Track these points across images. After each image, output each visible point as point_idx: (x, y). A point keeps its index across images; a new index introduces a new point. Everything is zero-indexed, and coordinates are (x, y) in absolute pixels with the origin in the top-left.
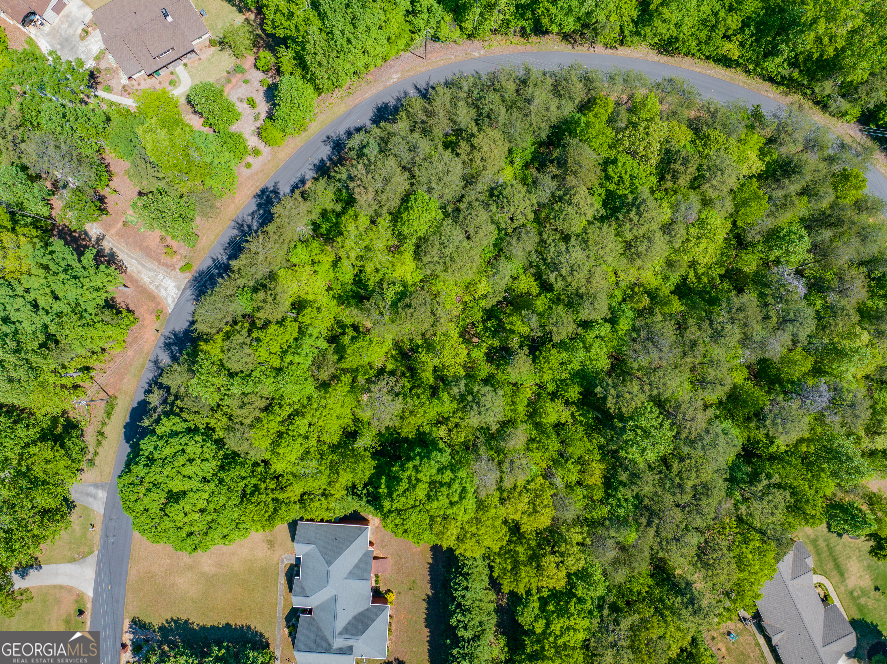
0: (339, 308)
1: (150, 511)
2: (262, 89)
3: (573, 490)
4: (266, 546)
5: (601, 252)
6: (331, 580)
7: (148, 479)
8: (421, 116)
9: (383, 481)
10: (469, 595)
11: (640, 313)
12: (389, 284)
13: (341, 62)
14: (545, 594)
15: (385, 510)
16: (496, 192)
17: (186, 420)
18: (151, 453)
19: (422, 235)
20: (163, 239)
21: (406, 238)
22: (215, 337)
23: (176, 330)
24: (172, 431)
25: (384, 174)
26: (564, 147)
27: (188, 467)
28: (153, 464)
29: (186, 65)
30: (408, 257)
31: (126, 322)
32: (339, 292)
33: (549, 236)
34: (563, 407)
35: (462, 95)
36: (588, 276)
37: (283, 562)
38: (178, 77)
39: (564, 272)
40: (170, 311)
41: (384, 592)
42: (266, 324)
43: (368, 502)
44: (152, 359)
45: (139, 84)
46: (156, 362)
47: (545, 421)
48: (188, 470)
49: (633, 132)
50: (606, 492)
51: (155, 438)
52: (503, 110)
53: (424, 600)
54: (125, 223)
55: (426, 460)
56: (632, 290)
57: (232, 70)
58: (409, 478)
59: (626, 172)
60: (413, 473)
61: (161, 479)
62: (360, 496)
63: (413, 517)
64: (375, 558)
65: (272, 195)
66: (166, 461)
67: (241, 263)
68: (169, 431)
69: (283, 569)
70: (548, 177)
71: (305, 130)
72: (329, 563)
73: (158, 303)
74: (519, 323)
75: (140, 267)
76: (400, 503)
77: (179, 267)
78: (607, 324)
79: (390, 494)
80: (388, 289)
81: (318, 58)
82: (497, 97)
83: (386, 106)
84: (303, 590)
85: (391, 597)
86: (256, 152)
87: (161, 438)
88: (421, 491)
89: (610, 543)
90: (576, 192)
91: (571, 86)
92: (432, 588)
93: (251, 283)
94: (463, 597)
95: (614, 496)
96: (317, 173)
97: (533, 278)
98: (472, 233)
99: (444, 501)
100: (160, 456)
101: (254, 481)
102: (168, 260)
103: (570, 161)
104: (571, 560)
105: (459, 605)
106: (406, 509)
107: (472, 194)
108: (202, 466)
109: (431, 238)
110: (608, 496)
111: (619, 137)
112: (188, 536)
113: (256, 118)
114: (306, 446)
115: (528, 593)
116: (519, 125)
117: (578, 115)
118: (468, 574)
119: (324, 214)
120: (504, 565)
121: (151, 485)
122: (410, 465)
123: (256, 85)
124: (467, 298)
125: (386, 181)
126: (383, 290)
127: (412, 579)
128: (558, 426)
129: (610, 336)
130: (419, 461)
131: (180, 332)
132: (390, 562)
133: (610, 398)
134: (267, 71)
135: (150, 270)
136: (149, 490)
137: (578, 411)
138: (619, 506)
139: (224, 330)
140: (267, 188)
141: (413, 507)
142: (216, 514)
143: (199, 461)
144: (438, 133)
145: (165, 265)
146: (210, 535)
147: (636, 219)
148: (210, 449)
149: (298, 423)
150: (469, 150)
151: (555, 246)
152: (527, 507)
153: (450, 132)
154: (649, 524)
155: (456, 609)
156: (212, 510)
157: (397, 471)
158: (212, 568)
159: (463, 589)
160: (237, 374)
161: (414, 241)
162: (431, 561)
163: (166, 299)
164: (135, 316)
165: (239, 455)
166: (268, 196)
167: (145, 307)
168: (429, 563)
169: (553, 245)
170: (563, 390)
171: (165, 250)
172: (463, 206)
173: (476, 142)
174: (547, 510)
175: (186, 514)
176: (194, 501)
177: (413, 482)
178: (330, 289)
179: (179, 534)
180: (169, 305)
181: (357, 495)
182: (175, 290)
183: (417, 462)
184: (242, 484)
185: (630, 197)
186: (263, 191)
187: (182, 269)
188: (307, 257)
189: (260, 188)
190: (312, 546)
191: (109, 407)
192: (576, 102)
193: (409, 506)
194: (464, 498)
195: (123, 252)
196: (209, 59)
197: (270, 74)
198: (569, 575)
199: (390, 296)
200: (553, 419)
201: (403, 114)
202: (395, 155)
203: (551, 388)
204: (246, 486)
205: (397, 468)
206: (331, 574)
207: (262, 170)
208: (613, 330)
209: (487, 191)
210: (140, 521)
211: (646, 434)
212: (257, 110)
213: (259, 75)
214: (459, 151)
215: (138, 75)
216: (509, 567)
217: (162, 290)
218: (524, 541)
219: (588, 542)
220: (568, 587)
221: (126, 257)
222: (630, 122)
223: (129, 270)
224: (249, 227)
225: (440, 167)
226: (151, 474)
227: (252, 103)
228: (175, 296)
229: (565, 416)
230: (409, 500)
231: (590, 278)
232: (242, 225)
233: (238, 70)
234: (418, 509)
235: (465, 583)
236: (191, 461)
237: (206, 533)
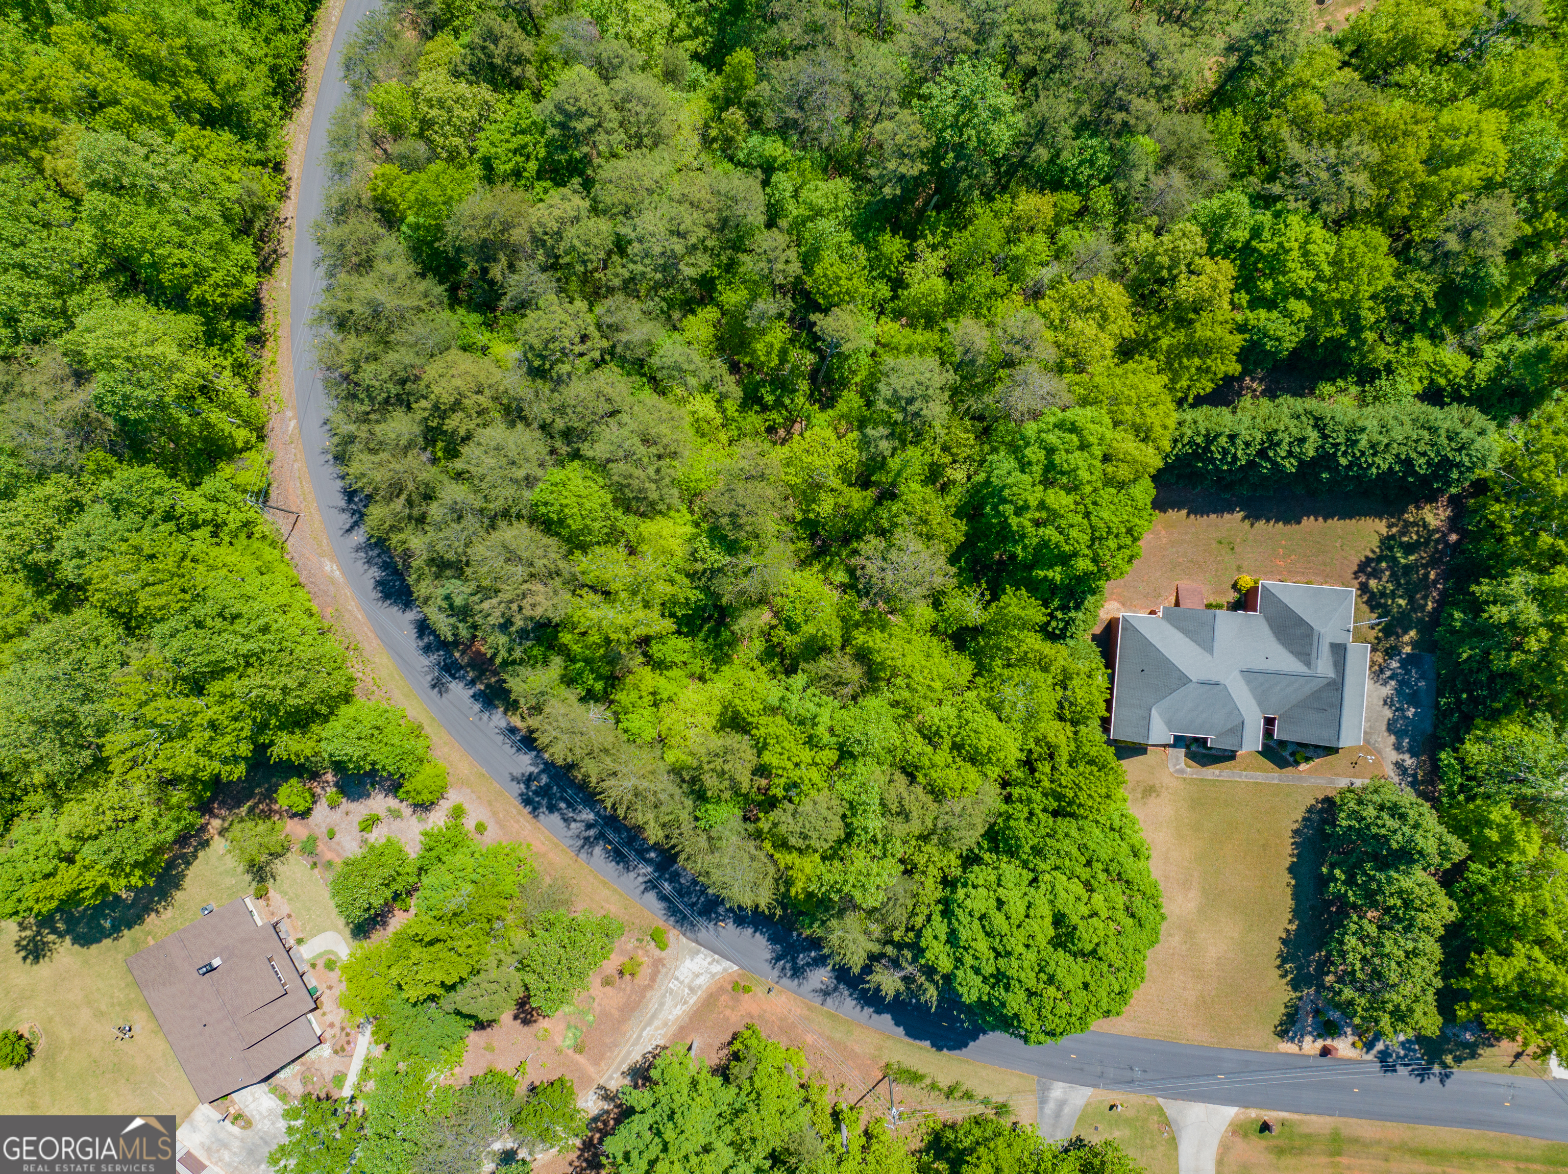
0: (736, 661)
1: (1088, 979)
2: (346, 804)
3: (1064, 247)
4: (1152, 801)
5: (647, 183)
6: (1214, 678)
7: (1031, 983)
8: (399, 504)
9: (1042, 574)
10: (1245, 435)
11: (756, 124)
12: (696, 560)
13: (300, 647)
14: (1243, 298)
15: (1092, 568)
16: (537, 363)
17: (929, 918)
18: (985, 980)
19: (610, 496)
20: (607, 982)
21: (613, 527)
22: (782, 866)
23: (769, 956)
24: (947, 941)
25: (500, 562)
26: (459, 250)
27: (1009, 908)
28: (1004, 975)
29: (300, 941)
30: (649, 528)
31: (753, 1042)
32: (708, 662)
33: (617, 275)
34: (919, 265)
35: (362, 432)
36: (687, 205)
37: (1181, 771)
38: (320, 955)
39: (678, 247)
40: (736, 968)
41: (1237, 595)
42: (762, 771)
43: (1077, 607)
44: (820, 999)
45: (332, 1025)
46: (826, 993)
47: (942, 296)
48: (1017, 908)
49: (436, 128)
50: (1067, 189)
51: (960, 973)
52: (392, 356)
53: (1252, 525)
54: (578, 1049)
55: (1006, 492)
56: (714, 140)
57: (311, 860)
58: (1037, 524)
59: (507, 141)
60: (1029, 516)
61: (1031, 956)
62: (1067, 623)
63: (1105, 515)
64: (1177, 604)
65: (534, 785)
66: (1000, 948)
67: (652, 823)
68: (948, 946)
69: (1194, 771)
70: (513, 279)
71: (420, 727)
72: (1184, 680)
73: (722, 989)
74: (768, 338)
75: (657, 1023)
76: (1081, 538)
77: (657, 952)
78: (774, 179)
79: (1065, 559)
80: (703, 561)
81: (293, 684)
82: (369, 368)
83: (380, 584)
84: (1232, 731)
85: (1246, 581)
86: (457, 813)
87: (959, 961)
88: (1059, 499)
89: (1158, 182)
90: (540, 224)
91: (353, 237)
92: (1231, 511)
93: (689, 803)
94: (1247, 445)
95: (1074, 173)
96: (496, 707)
97: (690, 317)
98: (608, 408)
99: (1078, 458)
100: (992, 960)
101: (1037, 796)
102: (644, 972)
103: (485, 235)
104: (1185, 245)
105: (1262, 453)
106: (1091, 526)
107: (540, 410)
108: (1010, 885)
109: (615, 478)
110: (1076, 186)
111: (445, 155)
112: (1133, 916)
113: (396, 815)
114: (977, 705)
115: (1242, 328)
116: (420, 330)
117: (404, 228)
118: (1207, 436)
119: (569, 681)
120: (1193, 370)
121: (1042, 975)
122: (1014, 521)
123: (337, 815)
124: (723, 437)
125: (512, 557)
126: (705, 571)
127: (1214, 545)
128: (949, 274)
129: (794, 173)
130: (1007, 506)
131: (773, 951)
132: (1185, 584)
133: (903, 170)
134: (313, 795)
135: (662, 1004)
136: (1051, 980)
137: (925, 237)
138: (1092, 163)
139: (772, 851)
140: (521, 795)
141: (1087, 515)
142: (1095, 864)
143: (1000, 890)
144: (430, 473)
145: (653, 978)
146: (1131, 875)
147: (589, 122)
148: (979, 875)
149: (936, 720)
150: (461, 414)
151: (635, 263)
152: (1091, 322)
153: (428, 454)
154: (1123, 107)
155: (1268, 459)
156: (1088, 869)
157: (1025, 548)
158: (1191, 895)
159: (1233, 444)
160: (847, 825)
161: (619, 513)
162: (1184, 512)
163: (713, 975)
164: (743, 1030)
165: (992, 826)
166: (536, 793)
167: (728, 1012)
168: (1188, 515)
169: (631, 266)
170: (887, 267)
171: (627, 977)
172: (560, 424)
173: (447, 399)
174: (1097, 286)
175: (1095, 914)
176: (1072, 899)
177: (1044, 515)
178: (702, 678)
179: (1129, 930)
180: (725, 970)
181: (1065, 629)
182: (699, 959)
183: (1009, 509)
184: (1043, 816)
185: (552, 132)
186: (527, 801)
187: (662, 945)
188: (645, 713)
189: (521, 807)
190: (1154, 712)
191: (904, 1076)
192: (382, 231)
193: (1085, 522)
194: (1073, 424)
195: (629, 1053)
196: (290, 900)
197: (319, 790)
198: (1211, 254)
199: (716, 557)
200: (939, 284)
201: (395, 538)
202: (466, 546)
203: (884, 290)
204: (1044, 810)
205: (1019, 550)
206: (1204, 677)
207: (490, 803)
208: (784, 167)
209: (534, 381)
210: (1105, 1000)
211: (967, 106)
212: (382, 814)
213: (321, 812)
214: (462, 432)
215: (315, 1025)
216: (1197, 361)
217: (698, 982)
218: (1151, 336)
219: (1154, 221)
220: (1233, 256)
221: (638, 1048)
222: (420, 135)
223: (662, 1043)
224: (589, 826)
225: (490, 461)
226: (1023, 976)
227: (371, 822)
228: (709, 959)
229: (934, 261)
230: (1075, 522)
231: (691, 204)
232: (587, 839)
233: (309, 849)
234: (1091, 507)
235: (1223, 440)
236: (1000, 903)
237: (1127, 882)
